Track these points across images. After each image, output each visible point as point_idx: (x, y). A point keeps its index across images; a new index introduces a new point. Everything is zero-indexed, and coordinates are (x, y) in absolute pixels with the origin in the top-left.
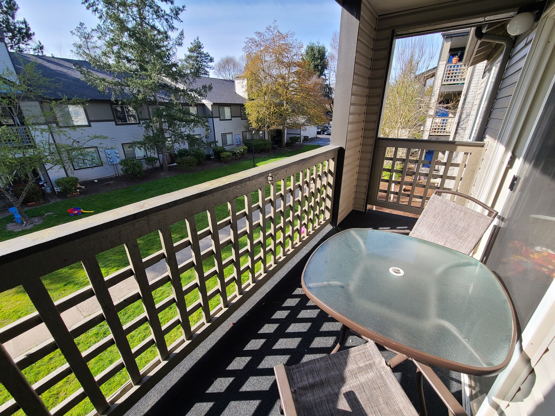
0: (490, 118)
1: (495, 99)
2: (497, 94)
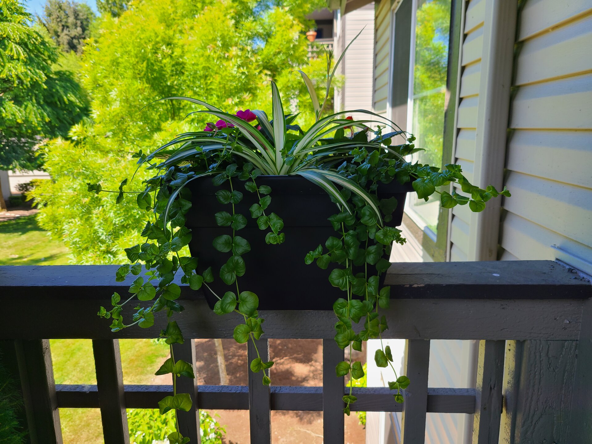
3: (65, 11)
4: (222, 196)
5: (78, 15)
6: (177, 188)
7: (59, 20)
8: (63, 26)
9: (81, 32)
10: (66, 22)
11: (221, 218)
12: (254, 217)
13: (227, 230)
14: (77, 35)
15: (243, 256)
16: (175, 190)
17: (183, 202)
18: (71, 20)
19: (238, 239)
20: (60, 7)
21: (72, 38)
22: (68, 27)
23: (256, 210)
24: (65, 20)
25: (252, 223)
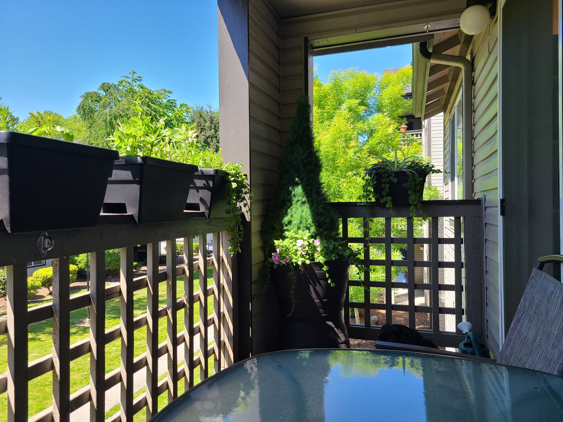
0: (475, 180)
1: (473, 138)
2: (473, 132)
3: (204, 118)
4: (383, 175)
5: (213, 120)
6: (373, 173)
7: (199, 125)
8: (202, 129)
9: (214, 133)
10: (204, 126)
11: (383, 180)
12: (390, 179)
13: (384, 183)
14: (211, 135)
15: (388, 188)
16: (373, 174)
17: (375, 176)
18: (208, 124)
19: (387, 185)
20: (201, 116)
21: (207, 138)
22: (205, 129)
23: (391, 178)
24: (203, 124)
25: (390, 180)
